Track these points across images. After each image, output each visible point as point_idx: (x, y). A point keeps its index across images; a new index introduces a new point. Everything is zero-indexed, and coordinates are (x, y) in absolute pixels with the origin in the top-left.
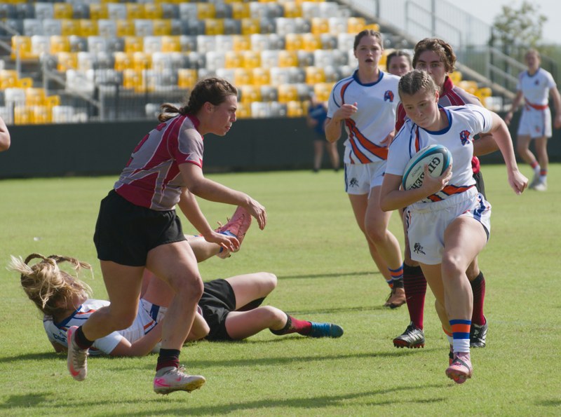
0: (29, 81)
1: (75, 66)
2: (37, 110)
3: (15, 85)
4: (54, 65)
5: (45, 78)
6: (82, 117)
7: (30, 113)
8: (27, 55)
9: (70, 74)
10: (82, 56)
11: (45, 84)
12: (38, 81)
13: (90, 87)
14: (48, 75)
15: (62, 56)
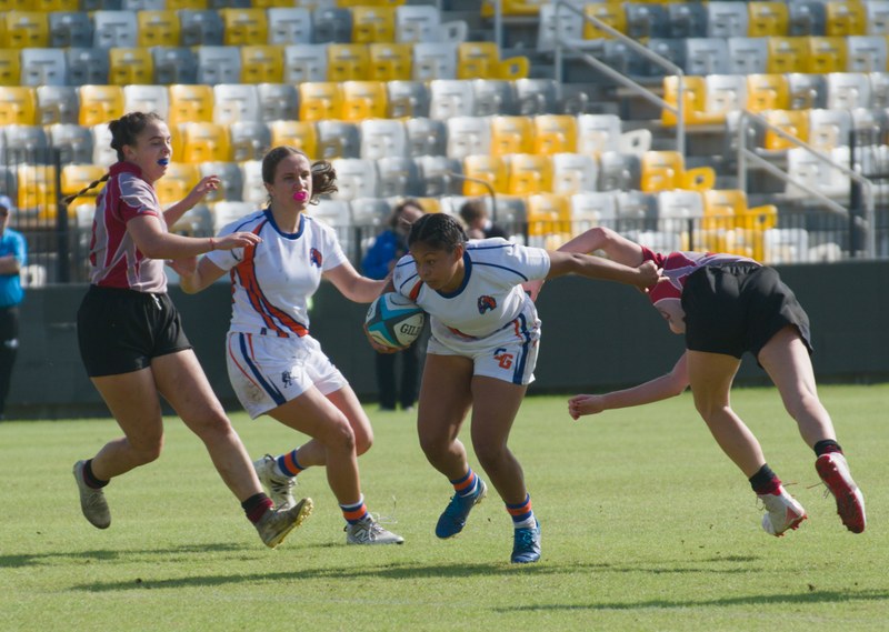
0: (709, 174)
1: (804, 138)
2: (732, 237)
3: (677, 183)
4: (760, 136)
5: (743, 167)
6: (832, 252)
7: (717, 244)
8: (699, 115)
9: (796, 156)
10: (817, 116)
11: (742, 179)
12: (726, 173)
13: (841, 185)
14: (747, 160)
15: (776, 118)
